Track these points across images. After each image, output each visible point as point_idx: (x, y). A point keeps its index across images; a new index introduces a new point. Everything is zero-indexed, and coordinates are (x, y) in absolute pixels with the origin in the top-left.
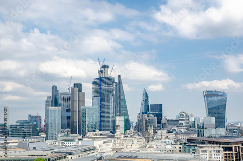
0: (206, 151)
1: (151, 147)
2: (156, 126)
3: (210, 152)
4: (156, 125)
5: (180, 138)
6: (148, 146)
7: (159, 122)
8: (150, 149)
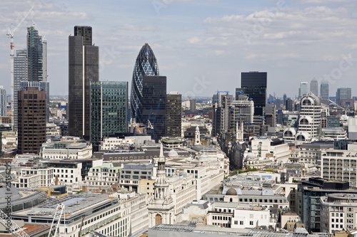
0: (342, 208)
1: (232, 192)
2: (252, 120)
3: (350, 210)
4: (252, 117)
5: (300, 155)
6: (225, 189)
7: (258, 112)
8: (230, 197)
